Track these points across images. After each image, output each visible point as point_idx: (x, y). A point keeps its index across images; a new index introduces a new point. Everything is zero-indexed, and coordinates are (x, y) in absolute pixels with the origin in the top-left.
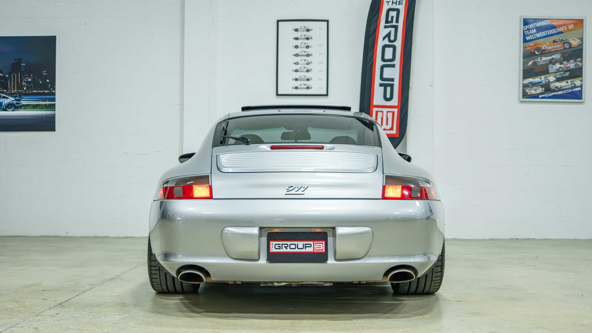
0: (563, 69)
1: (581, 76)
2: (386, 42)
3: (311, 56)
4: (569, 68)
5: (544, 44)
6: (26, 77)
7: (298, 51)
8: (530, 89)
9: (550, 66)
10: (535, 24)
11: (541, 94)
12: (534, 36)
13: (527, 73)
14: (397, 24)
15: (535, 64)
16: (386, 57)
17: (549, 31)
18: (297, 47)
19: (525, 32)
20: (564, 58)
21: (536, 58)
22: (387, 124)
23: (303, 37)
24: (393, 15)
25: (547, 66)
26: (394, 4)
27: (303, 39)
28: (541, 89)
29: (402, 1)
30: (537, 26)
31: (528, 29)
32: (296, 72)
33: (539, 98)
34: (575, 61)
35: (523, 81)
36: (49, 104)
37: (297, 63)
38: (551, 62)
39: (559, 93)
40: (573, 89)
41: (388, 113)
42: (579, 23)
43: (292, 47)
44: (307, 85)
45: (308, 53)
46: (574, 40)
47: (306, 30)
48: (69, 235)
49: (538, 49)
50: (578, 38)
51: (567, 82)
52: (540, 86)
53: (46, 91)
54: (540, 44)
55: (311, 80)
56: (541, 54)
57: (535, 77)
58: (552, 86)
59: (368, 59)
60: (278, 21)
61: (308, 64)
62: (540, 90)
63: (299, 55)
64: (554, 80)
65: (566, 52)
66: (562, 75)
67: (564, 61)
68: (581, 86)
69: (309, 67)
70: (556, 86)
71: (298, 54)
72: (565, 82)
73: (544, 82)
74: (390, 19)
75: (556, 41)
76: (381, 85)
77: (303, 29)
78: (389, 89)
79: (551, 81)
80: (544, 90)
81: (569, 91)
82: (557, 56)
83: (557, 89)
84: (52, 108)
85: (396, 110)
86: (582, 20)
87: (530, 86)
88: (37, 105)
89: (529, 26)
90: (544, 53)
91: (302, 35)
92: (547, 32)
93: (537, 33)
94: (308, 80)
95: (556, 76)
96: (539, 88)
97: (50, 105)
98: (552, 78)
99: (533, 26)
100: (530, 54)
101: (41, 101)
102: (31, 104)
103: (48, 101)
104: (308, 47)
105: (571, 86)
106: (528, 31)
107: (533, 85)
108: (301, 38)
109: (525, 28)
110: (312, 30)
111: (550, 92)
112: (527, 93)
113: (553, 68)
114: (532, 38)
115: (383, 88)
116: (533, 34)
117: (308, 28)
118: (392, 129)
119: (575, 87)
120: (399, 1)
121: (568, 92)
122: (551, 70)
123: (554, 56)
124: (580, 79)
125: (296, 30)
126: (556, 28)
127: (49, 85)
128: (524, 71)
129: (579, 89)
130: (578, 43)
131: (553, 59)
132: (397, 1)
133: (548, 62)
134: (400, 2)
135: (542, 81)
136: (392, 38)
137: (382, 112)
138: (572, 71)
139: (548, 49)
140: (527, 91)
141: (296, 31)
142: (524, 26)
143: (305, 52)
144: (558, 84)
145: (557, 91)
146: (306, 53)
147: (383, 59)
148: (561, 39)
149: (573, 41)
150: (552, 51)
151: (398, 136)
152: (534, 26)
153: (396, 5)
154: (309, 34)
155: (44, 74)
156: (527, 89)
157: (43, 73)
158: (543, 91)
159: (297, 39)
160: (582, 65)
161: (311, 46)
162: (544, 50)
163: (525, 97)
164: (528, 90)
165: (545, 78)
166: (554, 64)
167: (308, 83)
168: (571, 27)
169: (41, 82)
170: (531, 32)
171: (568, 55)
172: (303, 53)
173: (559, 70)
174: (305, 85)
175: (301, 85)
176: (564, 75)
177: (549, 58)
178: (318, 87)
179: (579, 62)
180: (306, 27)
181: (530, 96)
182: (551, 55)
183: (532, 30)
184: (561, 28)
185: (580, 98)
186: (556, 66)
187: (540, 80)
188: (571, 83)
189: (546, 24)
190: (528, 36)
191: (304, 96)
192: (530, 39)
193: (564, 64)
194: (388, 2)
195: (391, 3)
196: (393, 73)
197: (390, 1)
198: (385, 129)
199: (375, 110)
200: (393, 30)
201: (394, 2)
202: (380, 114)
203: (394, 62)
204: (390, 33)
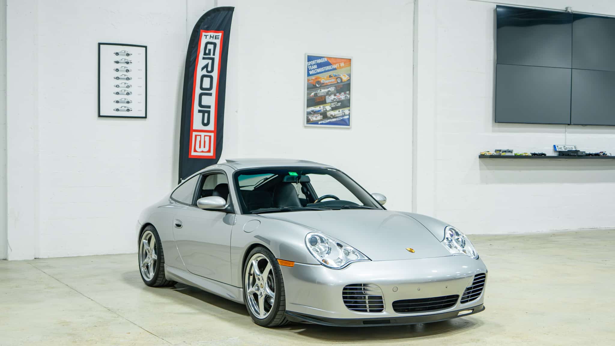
0: (336, 100)
1: (349, 106)
2: (204, 72)
3: (131, 80)
4: (341, 99)
5: (322, 78)
8: (312, 116)
11: (320, 120)
12: (315, 71)
13: (312, 102)
14: (213, 57)
15: (316, 95)
16: (204, 86)
17: (327, 68)
18: (117, 70)
19: (309, 67)
20: (337, 90)
21: (317, 90)
22: (204, 147)
24: (210, 48)
25: (325, 97)
26: (212, 38)
27: (124, 63)
28: (320, 116)
29: (218, 36)
30: (318, 62)
32: (118, 94)
33: (319, 124)
34: (345, 93)
35: (307, 109)
37: (118, 86)
38: (328, 94)
40: (343, 117)
41: (206, 137)
43: (113, 70)
44: (127, 107)
45: (128, 77)
46: (344, 75)
47: (126, 54)
49: (319, 82)
50: (347, 75)
51: (339, 111)
52: (320, 113)
54: (319, 78)
55: (131, 103)
56: (321, 86)
57: (316, 106)
58: (329, 114)
59: (188, 87)
60: (99, 44)
61: (128, 87)
63: (119, 79)
64: (330, 109)
65: (339, 85)
66: (336, 105)
67: (337, 93)
68: (349, 115)
69: (129, 90)
70: (331, 114)
71: (119, 78)
72: (338, 111)
73: (322, 111)
74: (207, 52)
75: (331, 76)
76: (200, 111)
77: (123, 53)
78: (206, 115)
79: (328, 109)
80: (323, 117)
81: (340, 118)
82: (332, 89)
83: (332, 116)
85: (212, 135)
86: (350, 59)
87: (312, 114)
89: (312, 62)
90: (323, 86)
91: (123, 59)
92: (325, 68)
93: (318, 68)
94: (128, 102)
95: (331, 106)
96: (319, 115)
98: (328, 108)
99: (315, 62)
100: (312, 86)
104: (127, 71)
105: (342, 114)
106: (311, 66)
107: (314, 113)
108: (122, 61)
110: (131, 54)
111: (327, 119)
112: (310, 119)
113: (329, 99)
115: (201, 114)
117: (128, 53)
118: (209, 151)
119: (345, 115)
120: (216, 36)
122: (328, 101)
124: (348, 108)
125: (117, 54)
126: (332, 65)
128: (308, 100)
129: (348, 117)
130: (347, 78)
131: (329, 91)
132: (214, 36)
133: (326, 94)
134: (216, 37)
135: (321, 109)
136: (209, 69)
137: (201, 136)
138: (341, 101)
139: (325, 83)
140: (310, 118)
141: (116, 55)
142: (308, 62)
143: (125, 75)
144: (333, 113)
145: (332, 119)
146: (126, 77)
147: (202, 88)
148: (335, 74)
149: (344, 77)
150: (329, 84)
151: (215, 158)
153: (213, 39)
154: (128, 58)
156: (310, 116)
158: (322, 118)
159: (117, 62)
160: (350, 97)
161: (131, 70)
162: (323, 83)
163: (308, 123)
165: (323, 107)
166: (330, 95)
168: (342, 65)
170: (313, 67)
171: (339, 88)
172: (123, 77)
173: (333, 101)
174: (125, 107)
175: (121, 108)
176: (337, 105)
177: (326, 90)
178: (137, 109)
179: (347, 94)
180: (126, 52)
181: (312, 122)
182: (328, 88)
183: (314, 66)
184: (335, 65)
185: (348, 124)
186: (331, 97)
187: (319, 109)
188: (342, 112)
189: (324, 61)
190: (311, 71)
191: (124, 118)
192: (312, 73)
193: (337, 96)
194: (206, 36)
195: (208, 37)
196: (210, 101)
197: (207, 35)
198: (202, 152)
199: (194, 134)
200: (210, 61)
201: (211, 36)
202: (198, 138)
203: (211, 91)
204: (208, 64)
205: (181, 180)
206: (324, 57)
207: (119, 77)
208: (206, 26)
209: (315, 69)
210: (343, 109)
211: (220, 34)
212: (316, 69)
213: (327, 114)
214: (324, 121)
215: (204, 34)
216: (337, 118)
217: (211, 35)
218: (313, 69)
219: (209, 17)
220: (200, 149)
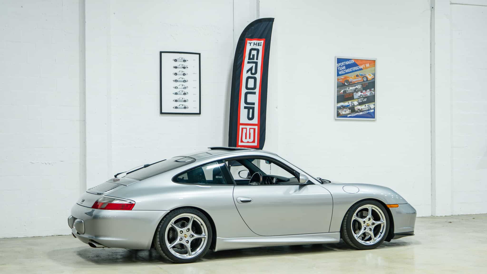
0: (363, 96)
1: (374, 101)
2: (249, 74)
3: (187, 82)
4: (367, 95)
5: (350, 77)
7: (177, 77)
8: (342, 111)
10: (345, 63)
11: (349, 114)
12: (344, 71)
13: (341, 98)
14: (257, 61)
15: (345, 92)
16: (249, 86)
17: (354, 68)
18: (176, 74)
19: (338, 68)
20: (363, 88)
21: (346, 88)
22: (250, 138)
23: (181, 66)
24: (254, 54)
25: (353, 94)
26: (255, 45)
27: (181, 68)
28: (349, 110)
29: (261, 44)
32: (176, 94)
33: (348, 117)
34: (370, 90)
35: (337, 104)
37: (176, 88)
38: (356, 91)
40: (369, 111)
41: (251, 129)
43: (172, 74)
44: (184, 105)
45: (185, 80)
46: (369, 75)
49: (347, 81)
50: (372, 74)
51: (365, 106)
52: (348, 108)
54: (348, 77)
55: (187, 101)
56: (349, 84)
57: (345, 102)
58: (356, 108)
59: (236, 87)
60: (161, 52)
61: (185, 88)
64: (357, 104)
65: (365, 83)
66: (362, 101)
67: (363, 90)
68: (374, 109)
69: (185, 91)
70: (358, 108)
73: (351, 106)
74: (251, 57)
75: (358, 75)
76: (245, 108)
77: (180, 59)
78: (251, 110)
79: (355, 104)
82: (359, 87)
83: (359, 110)
85: (256, 127)
86: (375, 61)
87: (342, 108)
89: (341, 64)
90: (351, 84)
91: (180, 64)
92: (353, 69)
93: (346, 68)
94: (185, 101)
95: (358, 101)
96: (348, 110)
98: (356, 103)
99: (343, 64)
100: (342, 84)
104: (184, 74)
105: (368, 109)
106: (340, 67)
107: (344, 108)
108: (179, 67)
110: (188, 60)
111: (355, 113)
112: (340, 113)
113: (357, 95)
114: (343, 72)
115: (247, 110)
116: (343, 70)
117: (185, 59)
118: (254, 142)
119: (370, 109)
120: (258, 43)
121: (366, 113)
122: (355, 97)
123: (357, 87)
124: (373, 103)
125: (176, 60)
126: (358, 66)
128: (337, 97)
129: (373, 111)
130: (372, 77)
131: (356, 88)
132: (257, 43)
133: (354, 91)
134: (259, 44)
136: (253, 72)
137: (246, 128)
138: (367, 97)
139: (353, 81)
140: (340, 112)
141: (175, 61)
142: (337, 64)
144: (360, 107)
145: (359, 112)
146: (183, 80)
147: (247, 88)
148: (361, 74)
150: (356, 82)
151: (259, 147)
153: (256, 46)
154: (185, 64)
158: (350, 112)
159: (176, 67)
160: (375, 93)
161: (187, 74)
162: (351, 82)
165: (351, 102)
166: (357, 92)
167: (185, 104)
168: (368, 65)
171: (365, 86)
172: (181, 79)
173: (360, 97)
174: (182, 105)
175: (179, 106)
176: (364, 101)
177: (354, 88)
178: (193, 107)
179: (373, 91)
180: (183, 59)
181: (342, 116)
182: (355, 86)
183: (343, 67)
184: (361, 66)
185: (374, 117)
186: (358, 94)
187: (348, 104)
188: (368, 106)
189: (352, 63)
190: (340, 72)
191: (182, 115)
192: (341, 73)
193: (363, 93)
194: (250, 43)
195: (252, 44)
196: (254, 99)
197: (252, 42)
198: (248, 142)
199: (241, 127)
200: (254, 65)
201: (255, 43)
202: (245, 130)
203: (255, 90)
204: (252, 67)
205: (230, 167)
206: (352, 59)
207: (178, 80)
208: (250, 35)
211: (262, 42)
213: (355, 109)
215: (248, 41)
216: (363, 112)
217: (254, 43)
218: (342, 69)
219: (253, 28)
220: (246, 140)
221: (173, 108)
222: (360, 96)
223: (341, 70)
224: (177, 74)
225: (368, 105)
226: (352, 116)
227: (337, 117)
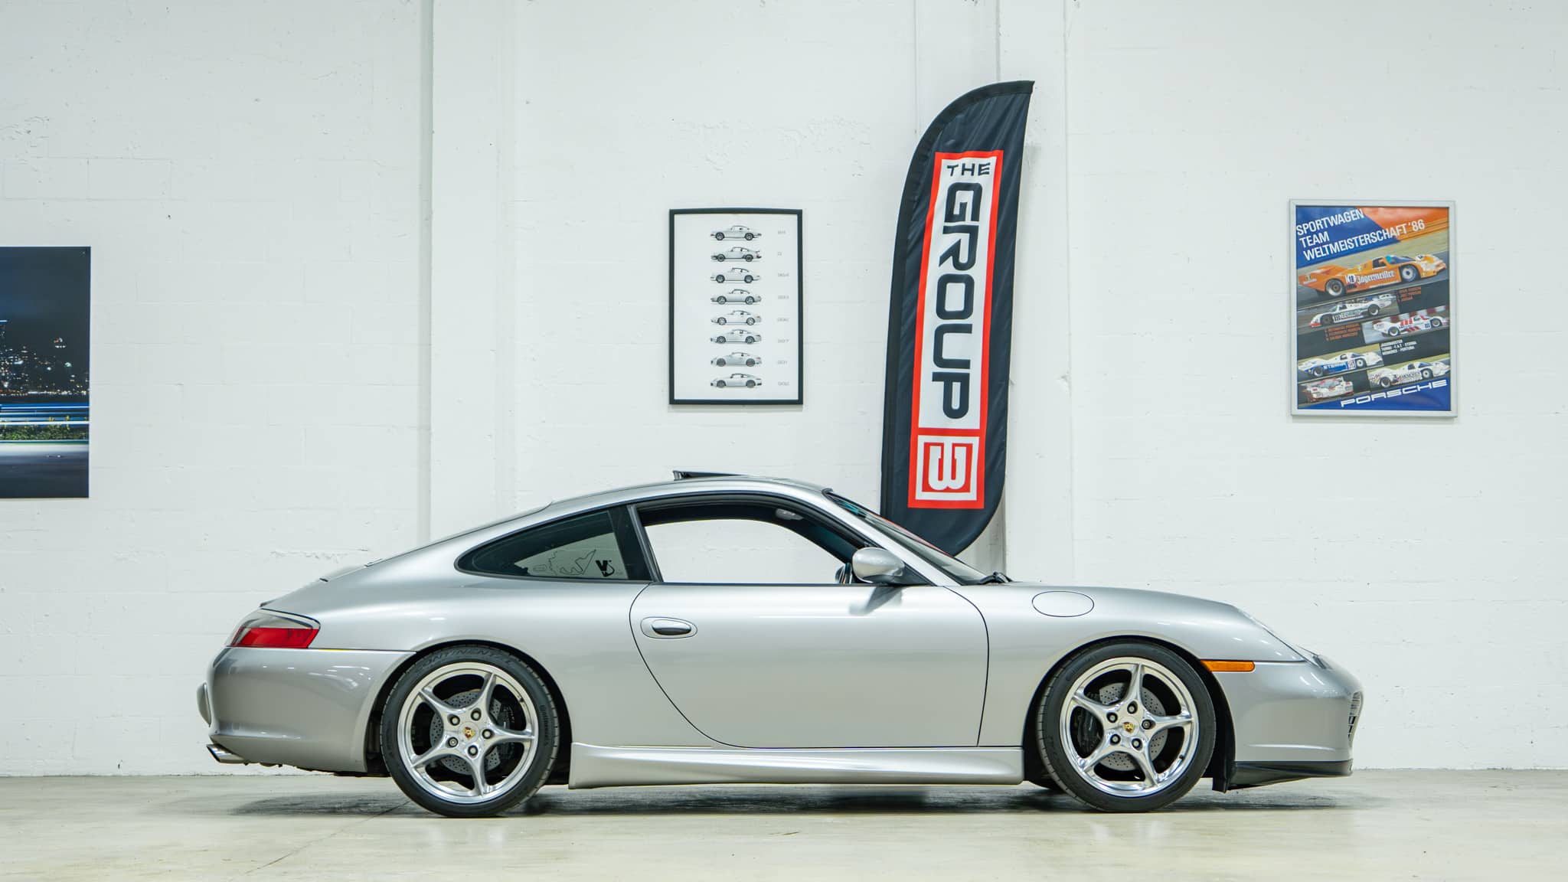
0: (1399, 332)
1: (1447, 351)
2: (949, 268)
3: (758, 303)
4: (1417, 331)
5: (1349, 269)
6: (11, 353)
7: (723, 289)
8: (1318, 386)
9: (1366, 325)
10: (1327, 220)
11: (1345, 396)
12: (1324, 249)
13: (1309, 344)
14: (974, 223)
15: (1327, 320)
16: (949, 307)
17: (1363, 238)
18: (721, 279)
19: (1302, 239)
20: (1400, 304)
21: (1331, 306)
22: (953, 477)
23: (737, 253)
24: (964, 201)
25: (1361, 326)
26: (968, 174)
27: (738, 258)
28: (1344, 383)
29: (987, 167)
30: (1332, 225)
31: (1309, 233)
32: (721, 343)
33: (1340, 408)
34: (1431, 312)
35: (1299, 364)
36: (70, 425)
37: (722, 321)
38: (1371, 316)
39: (1392, 394)
40: (1426, 384)
41: (956, 448)
42: (1438, 217)
43: (709, 280)
44: (749, 376)
45: (750, 295)
46: (1426, 258)
47: (743, 235)
48: (121, 772)
49: (1336, 283)
50: (1436, 255)
51: (1411, 367)
52: (1343, 375)
53: (65, 393)
54: (1340, 270)
55: (758, 363)
56: (1345, 294)
57: (1329, 355)
58: (1374, 376)
59: (904, 313)
60: (673, 213)
61: (751, 321)
62: (1342, 387)
63: (726, 301)
64: (1378, 360)
65: (1407, 289)
66: (1399, 349)
67: (1402, 313)
68: (1447, 377)
69: (753, 330)
70: (1383, 376)
71: (724, 298)
73: (1352, 367)
74: (957, 211)
75: (1380, 261)
76: (937, 377)
77: (736, 232)
78: (956, 387)
79: (1369, 363)
80: (1354, 387)
81: (1416, 389)
82: (1384, 301)
83: (1386, 384)
84: (81, 438)
85: (975, 441)
86: (1447, 208)
87: (1316, 377)
88: (39, 429)
89: (1312, 224)
90: (1349, 293)
91: (735, 248)
92: (1358, 239)
93: (1332, 242)
94: (751, 363)
95: (1382, 351)
96: (1341, 381)
97: (75, 429)
98: (1371, 357)
99: (1321, 224)
100: (1316, 295)
101: (50, 418)
102: (22, 427)
103: (68, 417)
104: (749, 279)
105: (1423, 376)
106: (1310, 236)
107: (1324, 375)
108: (732, 255)
109: (1302, 229)
110: (759, 235)
111: (1368, 392)
112: (1310, 393)
113: (1373, 332)
114: (1319, 254)
115: (941, 384)
116: (1321, 245)
117: (750, 231)
118: (966, 488)
119: (1433, 378)
120: (980, 166)
121: (1416, 391)
122: (1369, 337)
123: (1375, 301)
124: (1444, 357)
125: (720, 236)
126: (1381, 229)
127: (73, 376)
128: (1299, 337)
129: (1443, 383)
130: (1438, 266)
131: (1374, 307)
132: (974, 165)
133: (1362, 317)
134: (983, 168)
135: (1347, 363)
136: (964, 258)
137: (942, 445)
138: (1420, 337)
139: (1359, 283)
140: (1310, 389)
141: (718, 240)
142: (1297, 225)
143: (742, 292)
144: (1389, 372)
145: (1386, 390)
146: (745, 295)
147: (941, 312)
148: (1392, 256)
149: (1426, 262)
150: (1371, 287)
151: (982, 506)
152: (1324, 226)
153: (972, 174)
154: (751, 246)
155: (58, 347)
156: (1308, 385)
157: (57, 344)
158: (1351, 390)
159: (720, 258)
160: (1448, 323)
161: (758, 276)
162: (1351, 286)
163: (1301, 405)
164: (1313, 386)
165: (1354, 356)
166: (1376, 320)
167: (752, 372)
168: (1419, 226)
169: (49, 369)
170: (1316, 240)
171: (1411, 298)
172: (737, 295)
173: (1389, 335)
174: (742, 376)
175: (731, 377)
176: (1403, 349)
177: (1364, 305)
178: (778, 382)
179: (1440, 314)
180: (745, 229)
181: (1319, 403)
182: (1370, 298)
183: (1320, 234)
184: (1392, 229)
185: (1446, 406)
186: (1382, 326)
187: (1343, 363)
188: (1422, 369)
189: (1354, 219)
190: (1309, 251)
191: (741, 406)
192: (1313, 257)
193: (1401, 321)
194: (952, 168)
195: (958, 171)
196: (968, 347)
197: (956, 164)
198: (948, 490)
199: (922, 440)
200: (965, 238)
201: (966, 167)
202: (935, 453)
203: (970, 318)
204: (958, 244)
206: (1355, 207)
207: (728, 296)
208: (951, 142)
209: (1324, 243)
210: (1424, 361)
211: (993, 160)
212: (1327, 243)
213: (1370, 378)
214: (1357, 399)
215: (945, 163)
216: (1404, 389)
217: (964, 165)
218: (1314, 244)
219: (960, 116)
220: (940, 482)
221: (712, 384)
222: (1387, 332)
223: (1313, 247)
224: (724, 280)
225: (1424, 363)
226: (1358, 403)
227: (1298, 408)
